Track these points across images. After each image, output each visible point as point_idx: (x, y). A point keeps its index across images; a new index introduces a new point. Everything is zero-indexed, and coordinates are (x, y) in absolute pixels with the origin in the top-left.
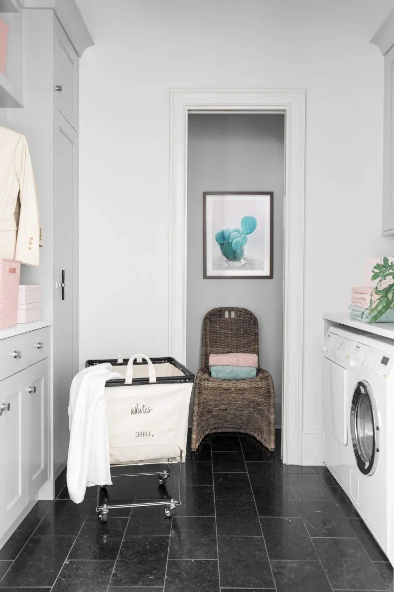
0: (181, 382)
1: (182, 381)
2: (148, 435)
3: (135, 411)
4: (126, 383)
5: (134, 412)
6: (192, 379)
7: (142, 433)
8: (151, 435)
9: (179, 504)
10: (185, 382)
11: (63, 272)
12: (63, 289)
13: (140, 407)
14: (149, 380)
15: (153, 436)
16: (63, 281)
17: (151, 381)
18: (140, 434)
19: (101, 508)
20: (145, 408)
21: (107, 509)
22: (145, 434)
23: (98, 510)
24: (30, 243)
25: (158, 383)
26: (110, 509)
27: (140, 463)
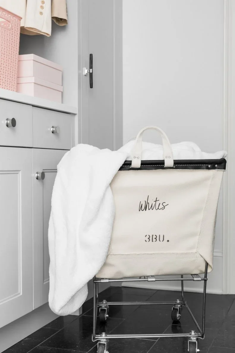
0: (208, 168)
1: (209, 166)
2: (161, 239)
3: (145, 207)
4: (133, 165)
5: (143, 208)
6: (223, 164)
7: (154, 237)
8: (166, 240)
9: (202, 337)
10: (213, 168)
11: (91, 56)
12: (91, 75)
13: (151, 202)
14: (164, 164)
15: (168, 241)
16: (91, 67)
17: (166, 165)
18: (151, 238)
19: (98, 337)
20: (158, 203)
21: (107, 339)
22: (158, 238)
23: (94, 339)
24: (42, 7)
25: (176, 168)
26: (110, 339)
27: (150, 278)
